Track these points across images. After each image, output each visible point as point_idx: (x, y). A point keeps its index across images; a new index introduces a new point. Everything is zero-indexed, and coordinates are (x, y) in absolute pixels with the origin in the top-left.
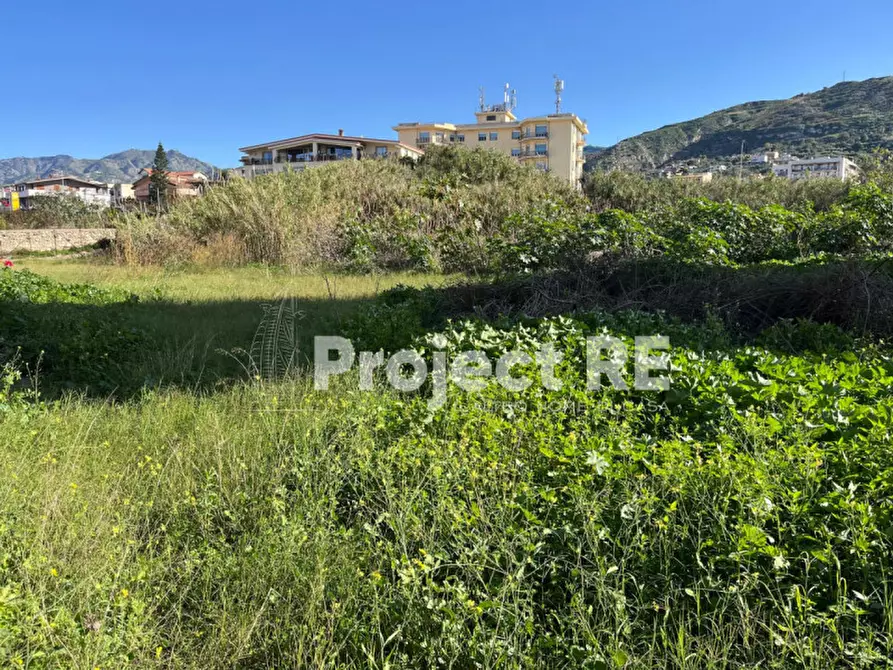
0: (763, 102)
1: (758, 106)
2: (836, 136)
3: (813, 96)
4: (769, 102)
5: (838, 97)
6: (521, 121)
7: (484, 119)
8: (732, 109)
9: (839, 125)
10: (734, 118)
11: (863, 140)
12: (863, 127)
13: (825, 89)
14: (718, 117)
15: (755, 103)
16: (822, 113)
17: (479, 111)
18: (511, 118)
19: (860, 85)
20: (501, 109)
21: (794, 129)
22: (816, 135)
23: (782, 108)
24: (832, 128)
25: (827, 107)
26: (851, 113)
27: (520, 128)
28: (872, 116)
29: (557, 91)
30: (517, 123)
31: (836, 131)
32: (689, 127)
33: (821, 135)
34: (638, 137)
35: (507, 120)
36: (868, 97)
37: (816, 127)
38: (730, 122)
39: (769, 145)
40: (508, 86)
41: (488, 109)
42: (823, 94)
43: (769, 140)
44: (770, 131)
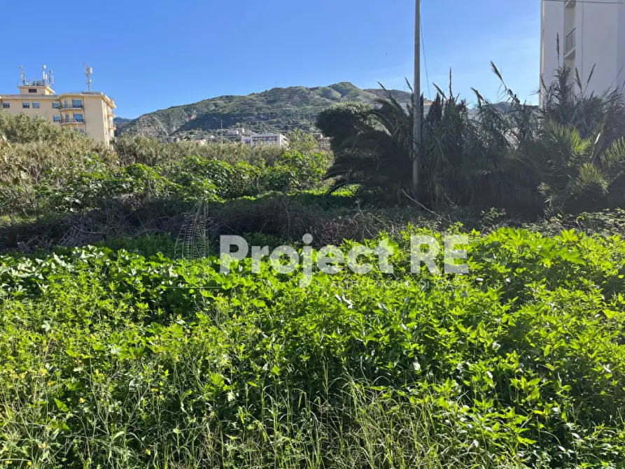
0: (232, 96)
1: (229, 98)
2: (275, 120)
3: (260, 95)
4: (236, 97)
5: (273, 96)
6: (60, 94)
7: (26, 91)
8: (213, 99)
9: (276, 113)
10: (216, 105)
11: (289, 123)
12: (289, 115)
13: (266, 92)
14: (206, 103)
15: (227, 97)
16: (265, 106)
17: (21, 84)
18: (50, 92)
19: (285, 91)
20: (41, 84)
21: (252, 115)
22: (264, 119)
23: (244, 101)
24: (273, 115)
25: (269, 102)
26: (281, 106)
27: (59, 100)
28: (293, 109)
29: (88, 75)
30: (56, 96)
31: (274, 118)
32: (188, 108)
33: (267, 119)
34: (154, 113)
35: (47, 93)
36: (290, 98)
37: (264, 114)
38: (213, 108)
39: (238, 124)
40: (45, 67)
41: (29, 84)
42: (265, 94)
43: (238, 121)
44: (238, 115)
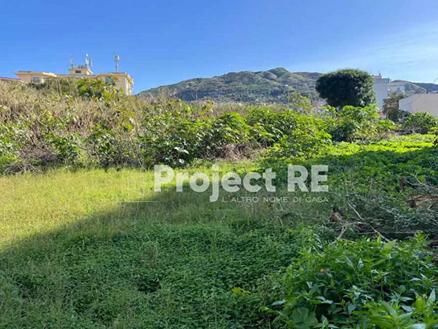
0: (201, 79)
1: (199, 80)
2: (231, 95)
3: (220, 77)
4: (203, 79)
5: (230, 78)
6: (97, 74)
7: (74, 72)
8: (189, 81)
9: (231, 90)
10: (190, 85)
11: (241, 96)
12: (240, 91)
13: (225, 75)
14: (184, 83)
15: (198, 79)
16: (224, 85)
17: (70, 67)
18: (90, 73)
19: (238, 74)
20: (84, 67)
21: (215, 91)
22: (223, 94)
23: (209, 82)
24: (230, 91)
25: (226, 82)
26: (235, 85)
27: (96, 78)
28: (244, 87)
29: (116, 61)
30: (94, 75)
31: (230, 93)
32: (172, 87)
33: (226, 94)
34: (149, 91)
35: (88, 74)
36: (241, 79)
37: (223, 90)
38: (188, 86)
39: (205, 97)
40: (87, 55)
41: (76, 68)
42: (224, 77)
43: (206, 95)
44: (205, 91)
